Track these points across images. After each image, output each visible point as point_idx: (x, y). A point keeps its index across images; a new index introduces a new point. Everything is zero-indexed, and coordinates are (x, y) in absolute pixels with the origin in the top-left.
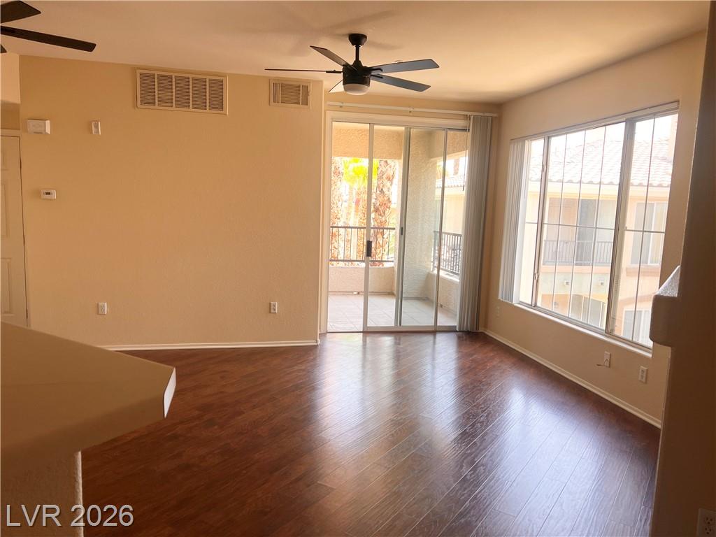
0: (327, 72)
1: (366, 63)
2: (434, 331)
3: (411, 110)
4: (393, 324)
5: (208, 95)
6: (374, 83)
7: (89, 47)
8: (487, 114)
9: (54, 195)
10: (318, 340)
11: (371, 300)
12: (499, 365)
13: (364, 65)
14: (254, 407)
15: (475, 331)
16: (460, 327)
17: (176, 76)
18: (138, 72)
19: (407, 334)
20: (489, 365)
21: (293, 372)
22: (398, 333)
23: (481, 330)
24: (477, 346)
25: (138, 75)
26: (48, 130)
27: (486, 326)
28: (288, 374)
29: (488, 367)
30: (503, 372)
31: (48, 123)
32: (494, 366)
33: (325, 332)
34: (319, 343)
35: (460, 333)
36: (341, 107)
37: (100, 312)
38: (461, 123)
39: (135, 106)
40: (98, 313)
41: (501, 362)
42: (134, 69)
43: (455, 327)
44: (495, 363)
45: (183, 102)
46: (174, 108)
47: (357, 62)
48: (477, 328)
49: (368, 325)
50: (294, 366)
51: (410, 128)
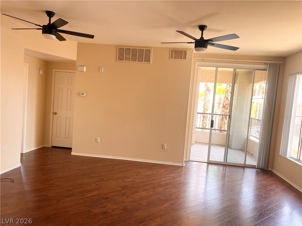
0: (188, 43)
1: (206, 38)
2: (244, 167)
3: (237, 60)
4: (222, 161)
5: (144, 56)
6: (209, 47)
7: (92, 37)
8: (276, 62)
9: (85, 95)
10: (184, 163)
11: (212, 147)
12: (275, 189)
13: (205, 39)
14: (145, 190)
15: (266, 169)
16: (258, 166)
17: (132, 49)
18: (118, 47)
19: (229, 166)
20: (269, 188)
21: (168, 177)
22: (225, 165)
23: (270, 169)
24: (265, 177)
25: (118, 48)
26: (85, 70)
27: (273, 167)
28: (165, 177)
29: (268, 189)
30: (276, 193)
31: (85, 67)
32: (272, 189)
33: (189, 160)
34: (184, 165)
35: (258, 170)
36: (203, 60)
37: (97, 142)
38: (263, 67)
39: (116, 61)
40: (96, 142)
41: (277, 187)
42: (117, 46)
43: (256, 166)
44: (273, 187)
45: (134, 59)
46: (130, 61)
47: (202, 37)
48: (267, 168)
49: (210, 160)
50: (169, 174)
51: (236, 69)
